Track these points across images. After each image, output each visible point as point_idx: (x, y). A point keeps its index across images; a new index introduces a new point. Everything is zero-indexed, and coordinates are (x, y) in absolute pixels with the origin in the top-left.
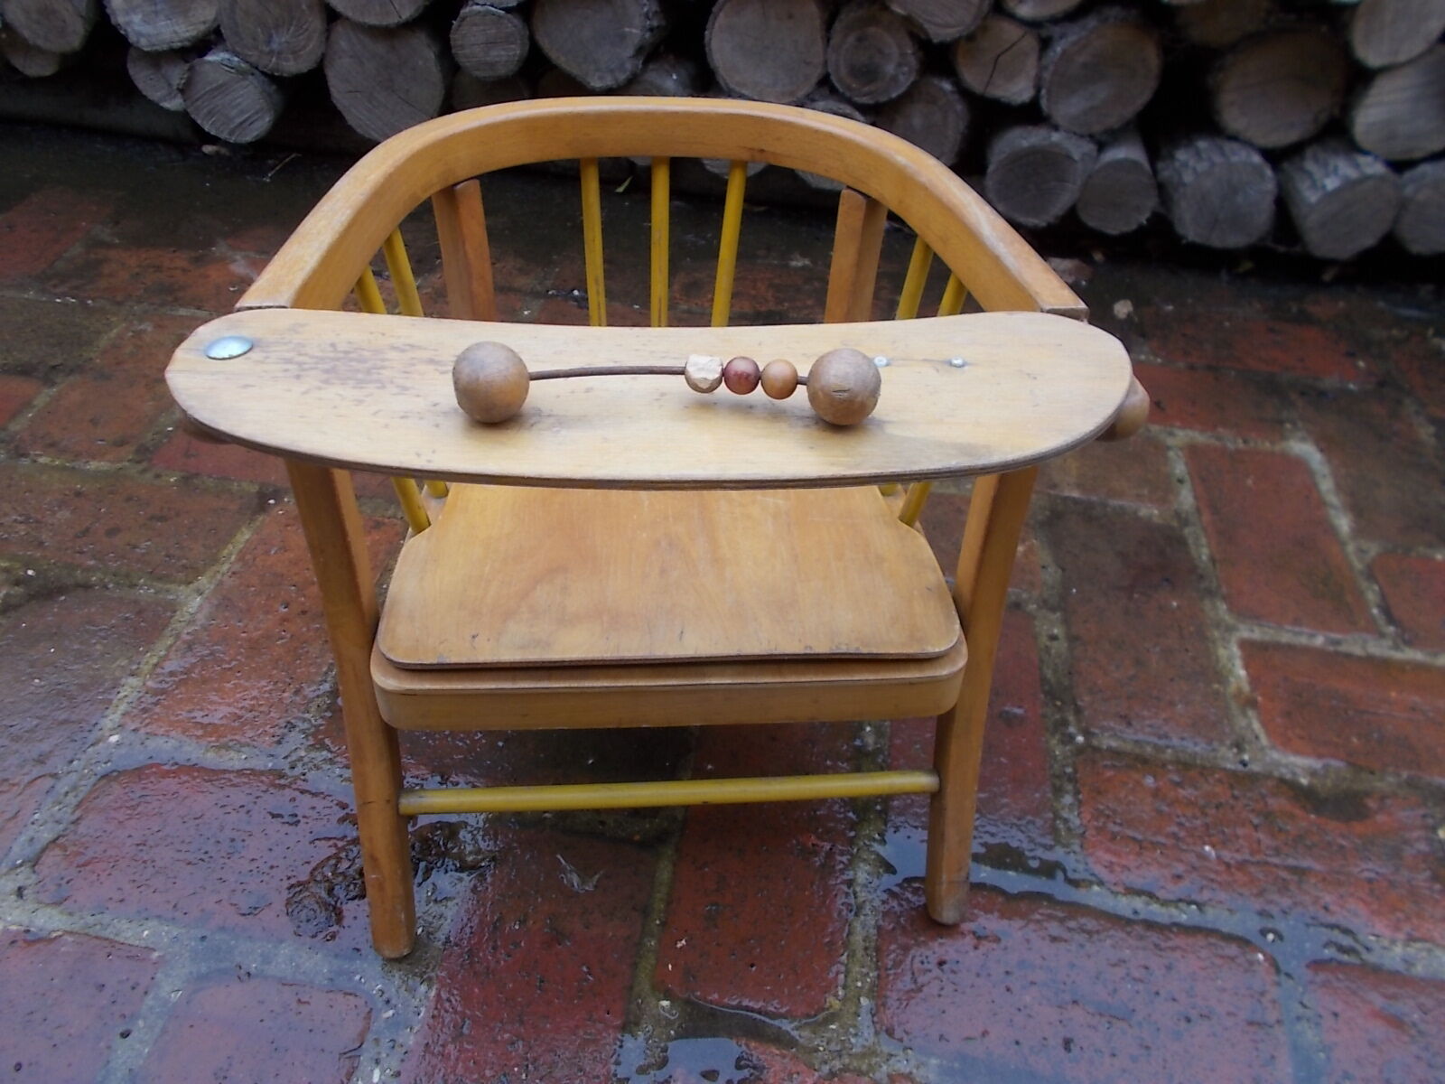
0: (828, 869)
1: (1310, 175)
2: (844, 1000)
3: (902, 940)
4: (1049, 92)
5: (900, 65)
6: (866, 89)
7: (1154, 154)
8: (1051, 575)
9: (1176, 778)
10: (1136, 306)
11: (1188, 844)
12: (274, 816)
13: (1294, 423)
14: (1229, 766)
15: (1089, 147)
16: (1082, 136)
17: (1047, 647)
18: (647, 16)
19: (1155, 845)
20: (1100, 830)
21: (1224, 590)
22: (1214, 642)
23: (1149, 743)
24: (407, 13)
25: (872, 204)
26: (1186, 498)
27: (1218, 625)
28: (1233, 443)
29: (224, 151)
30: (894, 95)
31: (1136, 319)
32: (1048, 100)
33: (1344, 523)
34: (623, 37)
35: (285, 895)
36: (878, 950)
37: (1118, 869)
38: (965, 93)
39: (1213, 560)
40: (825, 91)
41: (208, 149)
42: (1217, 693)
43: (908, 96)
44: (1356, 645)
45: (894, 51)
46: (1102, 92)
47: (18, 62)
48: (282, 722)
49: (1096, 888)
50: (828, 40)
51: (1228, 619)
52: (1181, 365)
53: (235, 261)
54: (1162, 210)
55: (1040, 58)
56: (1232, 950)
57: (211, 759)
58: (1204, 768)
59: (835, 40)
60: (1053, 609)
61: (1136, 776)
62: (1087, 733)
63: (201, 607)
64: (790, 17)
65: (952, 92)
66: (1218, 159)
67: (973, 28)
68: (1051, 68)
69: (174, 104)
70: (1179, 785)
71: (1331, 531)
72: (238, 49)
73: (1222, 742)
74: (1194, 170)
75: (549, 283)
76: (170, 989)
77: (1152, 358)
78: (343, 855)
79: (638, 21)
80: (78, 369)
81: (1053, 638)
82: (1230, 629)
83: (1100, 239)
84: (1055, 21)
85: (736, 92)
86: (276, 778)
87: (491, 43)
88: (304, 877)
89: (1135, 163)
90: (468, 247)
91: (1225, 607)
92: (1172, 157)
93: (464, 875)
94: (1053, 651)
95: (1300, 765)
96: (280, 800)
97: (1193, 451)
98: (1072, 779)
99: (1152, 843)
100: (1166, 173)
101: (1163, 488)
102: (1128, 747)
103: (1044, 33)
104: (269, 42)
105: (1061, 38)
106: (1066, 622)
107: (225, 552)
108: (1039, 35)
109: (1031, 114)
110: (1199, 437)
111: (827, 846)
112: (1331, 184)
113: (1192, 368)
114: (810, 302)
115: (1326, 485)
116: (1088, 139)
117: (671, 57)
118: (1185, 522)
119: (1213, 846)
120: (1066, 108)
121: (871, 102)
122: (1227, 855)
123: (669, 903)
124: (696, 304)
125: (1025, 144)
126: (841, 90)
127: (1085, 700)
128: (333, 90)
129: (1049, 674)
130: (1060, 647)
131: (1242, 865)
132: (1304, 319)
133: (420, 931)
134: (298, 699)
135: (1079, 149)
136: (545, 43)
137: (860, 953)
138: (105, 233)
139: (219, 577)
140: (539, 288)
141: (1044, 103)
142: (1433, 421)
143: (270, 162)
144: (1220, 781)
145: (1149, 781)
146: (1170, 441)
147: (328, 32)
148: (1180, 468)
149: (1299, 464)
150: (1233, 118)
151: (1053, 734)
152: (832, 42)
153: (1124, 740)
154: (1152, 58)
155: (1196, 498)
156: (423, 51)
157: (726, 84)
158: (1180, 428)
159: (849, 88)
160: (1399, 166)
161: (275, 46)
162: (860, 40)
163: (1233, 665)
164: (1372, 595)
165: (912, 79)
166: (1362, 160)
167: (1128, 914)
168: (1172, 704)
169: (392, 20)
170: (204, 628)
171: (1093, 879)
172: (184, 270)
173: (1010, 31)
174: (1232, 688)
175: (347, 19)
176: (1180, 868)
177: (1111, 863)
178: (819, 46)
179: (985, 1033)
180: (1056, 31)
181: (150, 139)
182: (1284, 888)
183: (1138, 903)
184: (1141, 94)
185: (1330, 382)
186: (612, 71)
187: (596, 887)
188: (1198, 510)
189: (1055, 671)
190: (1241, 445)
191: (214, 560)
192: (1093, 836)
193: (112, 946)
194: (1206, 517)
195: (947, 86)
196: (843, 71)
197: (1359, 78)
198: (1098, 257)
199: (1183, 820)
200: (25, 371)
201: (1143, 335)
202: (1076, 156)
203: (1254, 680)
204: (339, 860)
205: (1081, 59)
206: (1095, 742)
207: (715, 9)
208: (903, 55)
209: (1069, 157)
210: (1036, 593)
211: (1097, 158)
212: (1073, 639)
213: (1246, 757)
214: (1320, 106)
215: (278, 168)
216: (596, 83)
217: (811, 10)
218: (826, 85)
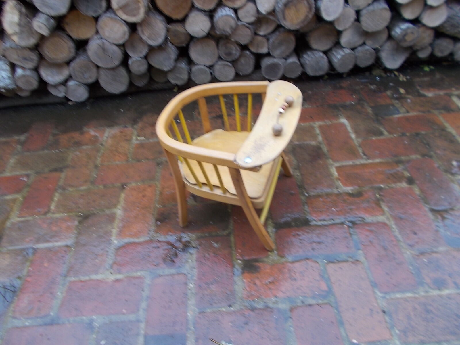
1: (334, 54)
4: (271, 50)
5: (236, 51)
6: (229, 57)
7: (299, 58)
8: (295, 162)
9: (326, 197)
11: (329, 209)
13: (341, 115)
14: (336, 193)
16: (281, 58)
18: (175, 52)
19: (323, 211)
20: (313, 211)
21: (331, 157)
22: (330, 168)
23: (320, 192)
24: (117, 62)
26: (320, 138)
27: (330, 164)
28: (328, 123)
29: (74, 103)
30: (236, 58)
33: (353, 136)
34: (170, 58)
38: (252, 53)
39: (328, 151)
41: (70, 103)
42: (332, 179)
43: (240, 57)
44: (358, 162)
45: (234, 48)
46: (283, 48)
47: (19, 93)
48: (147, 230)
49: (314, 221)
50: (218, 48)
51: (332, 163)
52: (315, 106)
54: (303, 70)
55: (268, 43)
56: (340, 226)
57: (136, 240)
58: (331, 194)
59: (220, 47)
61: (318, 199)
62: (308, 193)
63: (121, 212)
64: (208, 45)
65: (249, 54)
66: (313, 56)
67: (251, 40)
68: (271, 45)
69: (61, 95)
70: (327, 199)
71: (350, 138)
72: (77, 80)
73: (333, 188)
74: (308, 60)
76: (148, 281)
77: (308, 106)
79: (173, 54)
80: (67, 167)
81: (298, 175)
82: (333, 165)
84: (269, 34)
85: (199, 64)
86: (151, 241)
87: (139, 66)
88: (164, 256)
89: (294, 63)
91: (331, 160)
92: (303, 57)
93: (194, 249)
94: (298, 178)
95: (349, 189)
96: (154, 245)
97: (320, 127)
98: (306, 203)
100: (302, 61)
101: (315, 137)
104: (83, 76)
105: (271, 38)
106: (300, 171)
107: (120, 200)
108: (266, 38)
109: (268, 55)
110: (321, 123)
112: (339, 57)
113: (317, 106)
115: (349, 128)
116: (283, 59)
117: (182, 59)
118: (321, 144)
119: (334, 208)
120: (276, 53)
121: (231, 60)
123: (235, 245)
125: (269, 62)
127: (306, 187)
128: (101, 84)
130: (300, 177)
131: (340, 211)
132: (341, 88)
135: (281, 62)
136: (152, 63)
138: (55, 131)
139: (122, 205)
141: (271, 53)
142: (371, 107)
144: (334, 196)
145: (321, 199)
146: (315, 125)
147: (98, 71)
148: (318, 131)
149: (343, 125)
150: (314, 45)
151: (301, 195)
153: (315, 193)
154: (292, 38)
155: (322, 138)
156: (123, 71)
157: (196, 62)
158: (316, 122)
160: (353, 49)
161: (85, 77)
162: (226, 47)
163: (334, 172)
164: (360, 150)
165: (240, 53)
166: (344, 49)
167: (321, 224)
168: (323, 183)
169: (114, 66)
170: (124, 216)
172: (79, 137)
173: (260, 38)
174: (335, 177)
175: (102, 67)
176: (328, 214)
177: (316, 216)
178: (216, 50)
180: (269, 36)
181: (54, 104)
182: (348, 213)
183: (322, 222)
184: (292, 46)
185: (348, 103)
186: (169, 66)
187: (220, 245)
188: (323, 140)
189: (299, 182)
190: (330, 123)
191: (118, 202)
193: (134, 278)
194: (325, 142)
195: (248, 52)
196: (223, 55)
197: (339, 33)
199: (328, 205)
200: (55, 170)
202: (281, 63)
203: (339, 175)
205: (277, 42)
206: (310, 195)
208: (236, 48)
209: (279, 64)
211: (286, 63)
212: (302, 175)
213: (339, 190)
214: (332, 40)
215: (90, 104)
216: (166, 69)
217: (213, 43)
218: (220, 58)
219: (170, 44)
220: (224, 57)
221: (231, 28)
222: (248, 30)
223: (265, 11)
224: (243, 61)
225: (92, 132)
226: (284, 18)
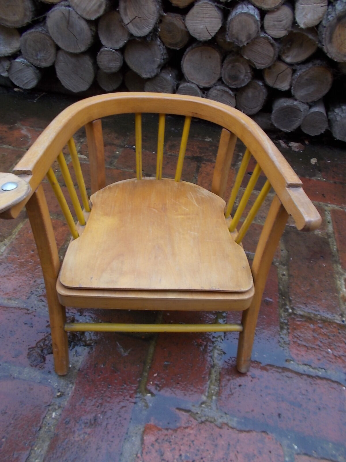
0: (205, 351)
2: (208, 397)
3: (228, 377)
4: (294, 88)
5: (245, 76)
6: (234, 83)
7: (327, 110)
8: (284, 253)
9: (320, 325)
10: (318, 160)
11: (323, 348)
12: (25, 324)
14: (338, 322)
15: (306, 107)
16: (304, 103)
17: (281, 278)
18: (162, 55)
19: (312, 348)
20: (294, 342)
21: (341, 261)
22: (336, 279)
23: (312, 313)
24: (83, 49)
25: (232, 135)
26: (330, 228)
27: (338, 273)
29: (21, 90)
30: (243, 86)
31: (318, 165)
32: (294, 91)
34: (154, 61)
35: (28, 351)
36: (220, 380)
37: (299, 356)
38: (266, 86)
39: (338, 250)
40: (220, 83)
41: (16, 89)
42: (336, 296)
43: (247, 86)
45: (244, 71)
46: (312, 89)
48: (30, 292)
49: (292, 362)
50: (222, 66)
51: (341, 271)
52: (331, 181)
53: (22, 129)
54: (329, 129)
55: (292, 76)
56: (335, 385)
57: (6, 303)
58: (330, 322)
60: (284, 265)
61: (308, 324)
62: (292, 309)
63: (5, 250)
64: (210, 58)
65: (262, 86)
67: (270, 65)
68: (296, 80)
69: (5, 74)
70: (321, 328)
72: (27, 58)
73: (336, 313)
74: (341, 116)
75: (126, 142)
77: (322, 179)
78: (47, 338)
79: (159, 56)
81: (283, 275)
82: (342, 275)
83: (308, 137)
84: (298, 64)
85: (191, 82)
86: (27, 311)
87: (110, 61)
88: (34, 345)
89: (321, 113)
90: (96, 141)
91: (340, 267)
92: (333, 111)
93: (86, 347)
94: (283, 279)
96: (27, 318)
97: (334, 212)
98: (287, 324)
99: (311, 348)
100: (331, 116)
101: (323, 225)
102: (306, 314)
103: (294, 68)
104: (37, 55)
105: (300, 70)
106: (288, 270)
107: (14, 231)
108: (292, 68)
109: (288, 94)
110: (336, 207)
111: (205, 343)
113: (335, 183)
114: (211, 154)
116: (306, 104)
117: (170, 68)
118: (329, 237)
119: (331, 349)
120: (300, 94)
121: (235, 87)
122: (336, 353)
123: (152, 360)
124: (174, 153)
125: (285, 104)
126: (225, 83)
127: (293, 297)
128: (57, 73)
129: (281, 287)
130: (286, 278)
131: (340, 357)
133: (70, 366)
134: (35, 284)
135: (303, 107)
136: (128, 62)
137: (214, 381)
139: (12, 240)
140: (122, 144)
141: (292, 91)
143: (36, 95)
144: (335, 327)
145: (312, 326)
146: (326, 208)
147: (56, 54)
148: (329, 218)
151: (281, 308)
152: (223, 67)
153: (305, 312)
154: (329, 78)
155: (334, 228)
156: (88, 62)
157: (187, 79)
158: (330, 204)
159: (228, 82)
161: (39, 57)
162: (233, 67)
163: (342, 287)
165: (249, 81)
167: (302, 372)
168: (321, 300)
169: (78, 51)
170: (6, 257)
171: (291, 359)
172: (6, 132)
173: (283, 67)
174: (341, 295)
175: (63, 50)
176: (320, 356)
177: (298, 354)
178: (219, 67)
179: (253, 411)
180: (298, 67)
183: (306, 368)
184: (325, 90)
186: (150, 72)
187: (129, 354)
188: (334, 233)
189: (283, 287)
191: (10, 234)
192: (292, 344)
194: (336, 235)
195: (261, 84)
196: (227, 77)
198: (307, 143)
199: (322, 340)
201: (320, 171)
202: (302, 110)
204: (45, 340)
205: (306, 77)
206: (295, 312)
207: (185, 53)
208: (247, 72)
209: (299, 110)
210: (279, 259)
211: (309, 111)
212: (290, 276)
213: (344, 319)
215: (39, 97)
216: (144, 76)
217: (217, 56)
218: (220, 80)
219: (158, 42)
220: (226, 80)
221: (249, 37)
222: (271, 49)
223: (304, 23)
224: (250, 93)
225: (24, 132)
226: (331, 41)
